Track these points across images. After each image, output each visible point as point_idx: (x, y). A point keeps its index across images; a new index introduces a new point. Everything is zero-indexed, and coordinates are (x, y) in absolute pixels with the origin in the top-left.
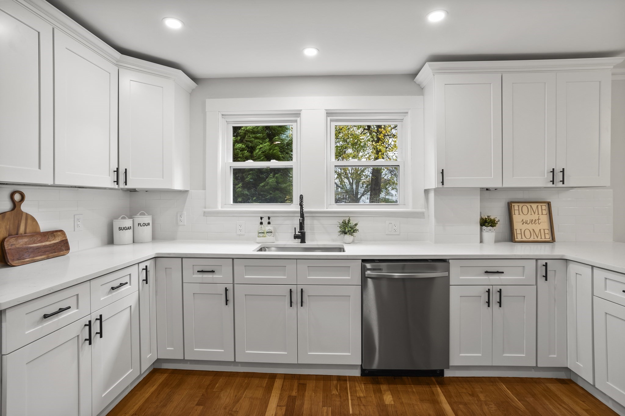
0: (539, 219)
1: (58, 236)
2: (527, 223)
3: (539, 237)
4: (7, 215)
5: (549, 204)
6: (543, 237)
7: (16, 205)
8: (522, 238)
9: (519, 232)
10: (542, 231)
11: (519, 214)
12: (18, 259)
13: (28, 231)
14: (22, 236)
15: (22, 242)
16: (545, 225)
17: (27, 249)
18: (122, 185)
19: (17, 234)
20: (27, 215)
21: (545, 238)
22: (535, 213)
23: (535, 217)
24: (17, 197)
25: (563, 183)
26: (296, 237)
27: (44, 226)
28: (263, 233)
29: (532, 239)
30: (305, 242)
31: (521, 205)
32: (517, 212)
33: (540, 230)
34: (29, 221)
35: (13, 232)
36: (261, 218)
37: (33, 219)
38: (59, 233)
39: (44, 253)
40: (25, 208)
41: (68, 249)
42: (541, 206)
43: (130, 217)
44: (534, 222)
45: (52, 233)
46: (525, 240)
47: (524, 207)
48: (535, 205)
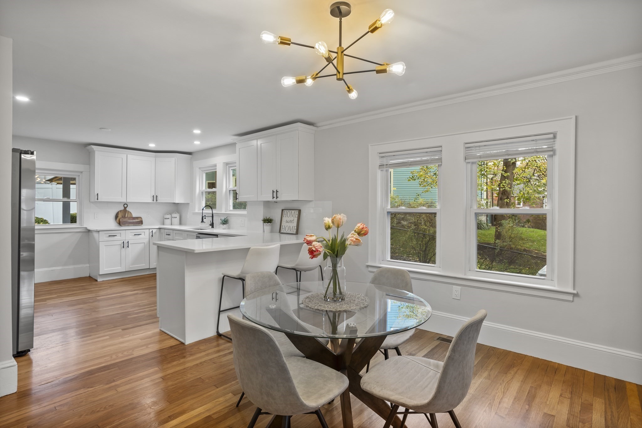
0: (294, 220)
1: (139, 219)
2: (288, 222)
4: (122, 211)
6: (293, 231)
7: (125, 208)
9: (283, 227)
10: (293, 227)
12: (124, 224)
13: (128, 216)
14: (126, 218)
15: (124, 220)
16: (295, 224)
17: (127, 222)
18: (155, 201)
19: (125, 217)
20: (128, 211)
22: (292, 216)
23: (292, 219)
24: (126, 206)
26: (210, 225)
27: (134, 215)
29: (288, 232)
31: (287, 211)
32: (285, 215)
34: (129, 213)
35: (124, 216)
37: (130, 213)
38: (140, 218)
39: (133, 224)
40: (127, 209)
41: (142, 223)
43: (171, 214)
44: (291, 221)
45: (137, 218)
46: (285, 232)
47: (289, 213)
48: (293, 211)
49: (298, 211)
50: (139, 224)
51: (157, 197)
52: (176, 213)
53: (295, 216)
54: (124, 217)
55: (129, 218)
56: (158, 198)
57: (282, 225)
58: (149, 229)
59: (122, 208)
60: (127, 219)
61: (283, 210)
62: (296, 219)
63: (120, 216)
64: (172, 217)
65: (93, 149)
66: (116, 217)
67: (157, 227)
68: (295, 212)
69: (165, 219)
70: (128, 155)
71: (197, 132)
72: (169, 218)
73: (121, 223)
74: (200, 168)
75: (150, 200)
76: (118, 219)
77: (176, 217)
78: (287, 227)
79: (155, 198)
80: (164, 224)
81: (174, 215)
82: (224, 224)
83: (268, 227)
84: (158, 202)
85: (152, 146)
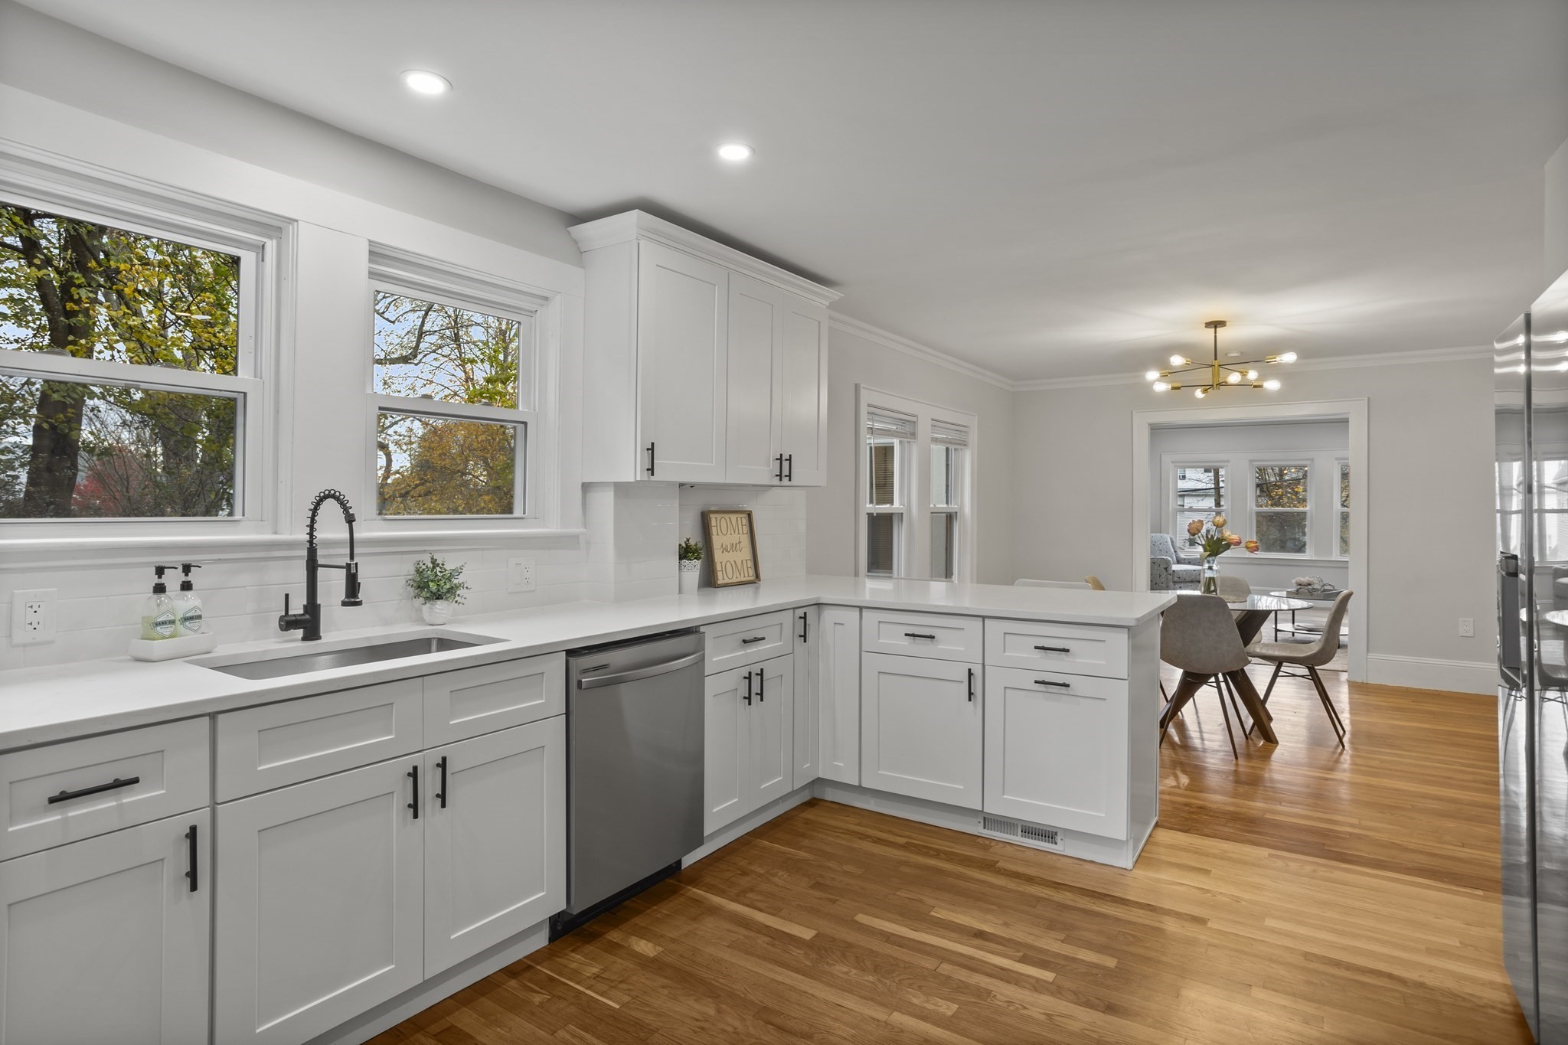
0: (740, 542)
2: (727, 550)
3: (742, 574)
5: (750, 515)
6: (746, 575)
8: (723, 579)
9: (719, 566)
10: (744, 562)
11: (718, 534)
16: (746, 554)
21: (749, 576)
22: (734, 532)
23: (736, 538)
25: (790, 480)
26: (288, 623)
28: (172, 622)
29: (734, 580)
30: (319, 638)
31: (719, 516)
32: (714, 530)
33: (742, 561)
36: (160, 571)
42: (741, 518)
44: (734, 547)
46: (727, 581)
47: (723, 520)
48: (733, 517)
53: (741, 533)
62: (745, 540)
68: (739, 519)
78: (728, 564)
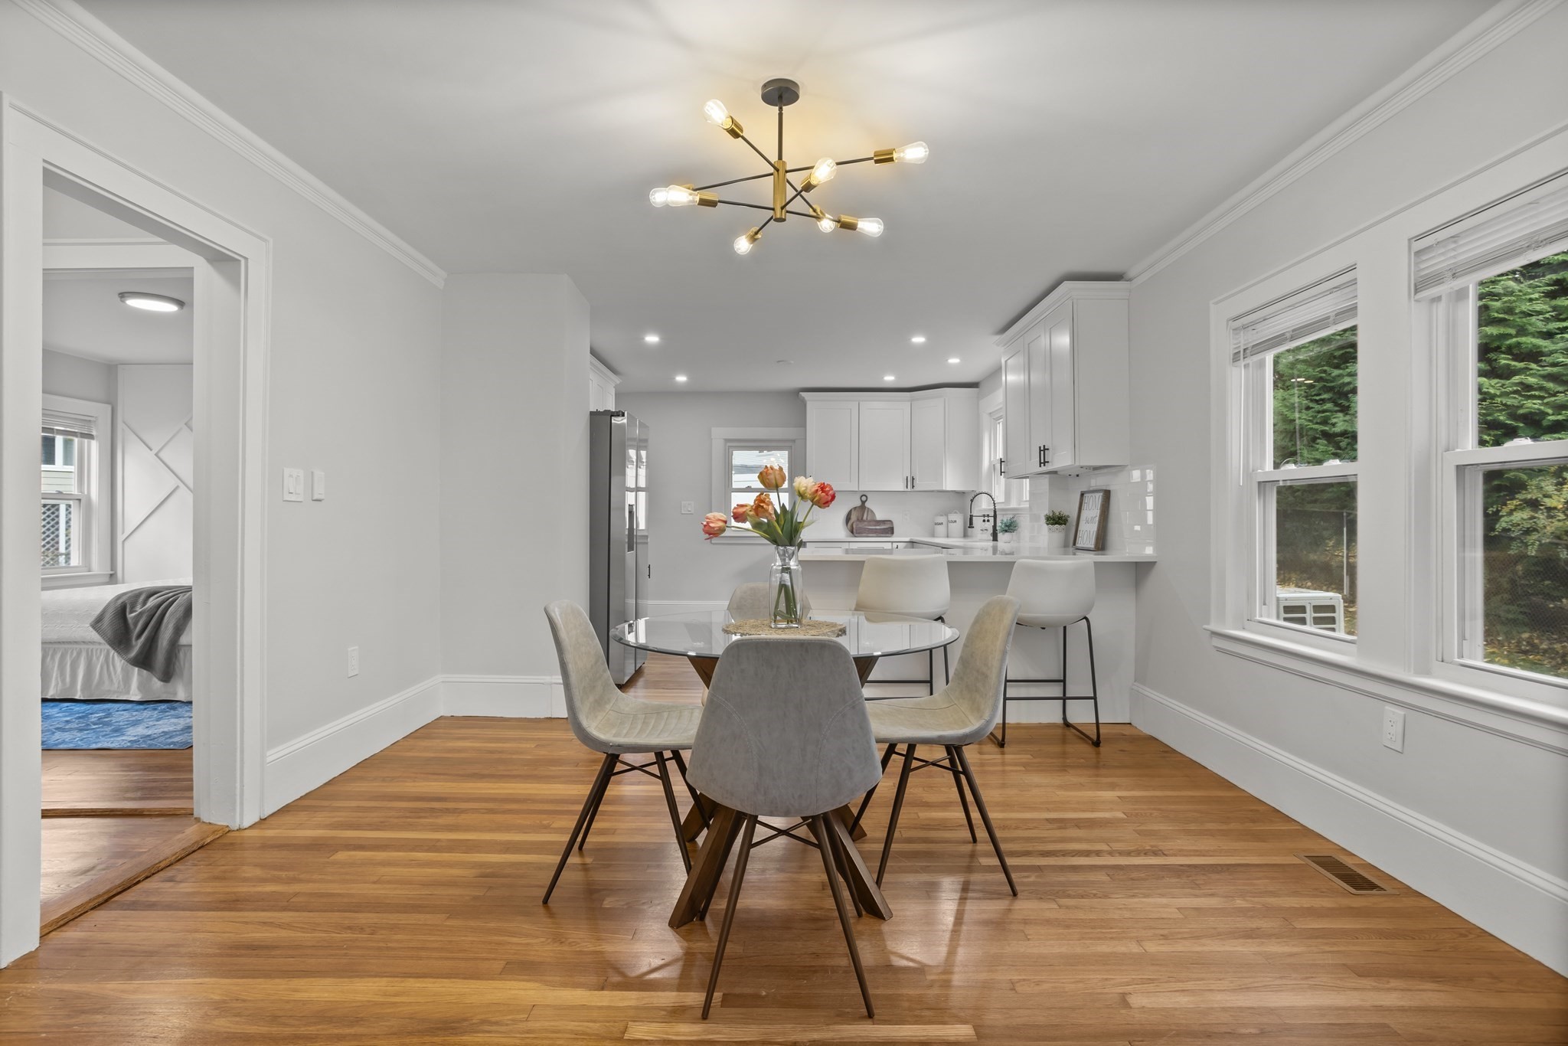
0: (1096, 516)
1: (888, 524)
2: (1087, 522)
4: (857, 508)
7: (863, 503)
9: (1080, 535)
12: (859, 532)
13: (868, 518)
14: (864, 521)
15: (861, 525)
17: (865, 529)
18: (909, 489)
19: (862, 519)
20: (868, 508)
22: (1096, 507)
23: (1094, 513)
27: (879, 517)
29: (1086, 546)
31: (1090, 495)
32: (1085, 506)
34: (870, 512)
35: (860, 518)
37: (872, 511)
38: (889, 522)
39: (875, 533)
40: (867, 505)
41: (893, 533)
43: (947, 515)
44: (1091, 520)
45: (884, 522)
46: (1081, 545)
47: (1092, 498)
48: (1097, 496)
49: (1102, 494)
50: (887, 533)
51: (913, 479)
52: (956, 513)
54: (860, 520)
55: (870, 521)
56: (916, 482)
57: (1079, 529)
58: (892, 542)
59: (859, 503)
60: (866, 523)
61: (1082, 495)
63: (854, 517)
64: (948, 521)
65: (804, 398)
66: (848, 518)
67: (908, 539)
68: (1100, 498)
69: (936, 524)
70: (861, 403)
71: (918, 340)
72: (942, 523)
73: (854, 531)
74: (990, 413)
75: (901, 487)
76: (850, 524)
77: (955, 521)
78: (1085, 533)
79: (911, 481)
80: (933, 535)
81: (952, 517)
82: (1006, 531)
83: (1057, 534)
84: (915, 489)
85: (889, 379)
